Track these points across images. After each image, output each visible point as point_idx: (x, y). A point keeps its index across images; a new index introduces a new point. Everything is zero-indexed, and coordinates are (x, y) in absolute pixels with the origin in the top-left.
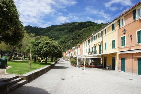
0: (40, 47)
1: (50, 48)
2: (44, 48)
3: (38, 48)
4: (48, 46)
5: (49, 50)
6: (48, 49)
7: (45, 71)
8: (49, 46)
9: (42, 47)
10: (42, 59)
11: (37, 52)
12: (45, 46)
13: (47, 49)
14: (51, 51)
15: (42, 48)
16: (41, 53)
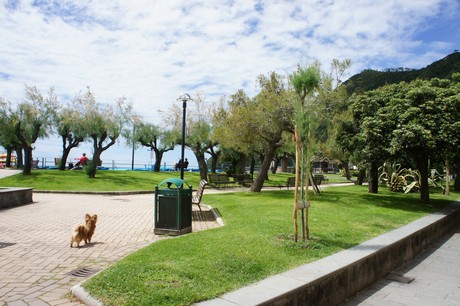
0: (384, 119)
1: (436, 120)
2: (406, 122)
3: (371, 126)
4: (426, 112)
5: (435, 133)
6: (427, 127)
7: (409, 253)
8: (433, 112)
9: (396, 119)
10: (410, 180)
11: (367, 147)
12: (407, 114)
13: (419, 127)
14: (443, 135)
15: (395, 127)
16: (389, 150)
